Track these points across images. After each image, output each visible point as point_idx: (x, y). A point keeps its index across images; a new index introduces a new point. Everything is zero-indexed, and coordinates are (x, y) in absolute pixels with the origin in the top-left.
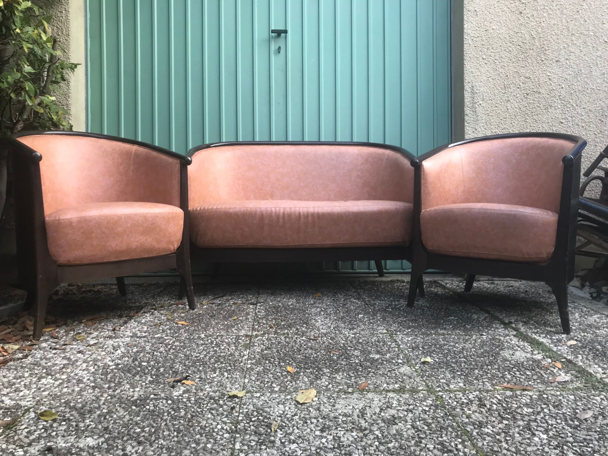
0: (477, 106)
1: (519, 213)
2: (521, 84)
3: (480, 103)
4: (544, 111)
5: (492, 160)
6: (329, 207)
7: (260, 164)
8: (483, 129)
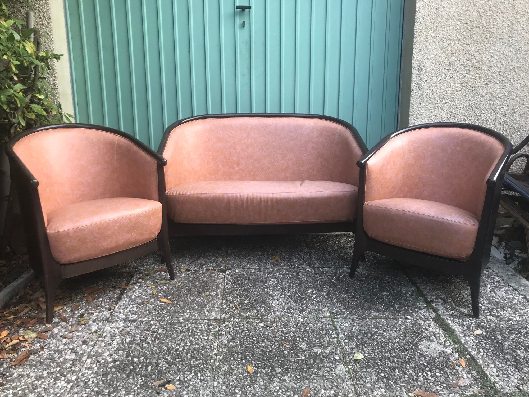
0: (423, 83)
1: (445, 221)
2: (465, 61)
3: (426, 79)
4: (484, 86)
5: (430, 148)
6: (286, 193)
7: (227, 136)
8: (426, 104)
